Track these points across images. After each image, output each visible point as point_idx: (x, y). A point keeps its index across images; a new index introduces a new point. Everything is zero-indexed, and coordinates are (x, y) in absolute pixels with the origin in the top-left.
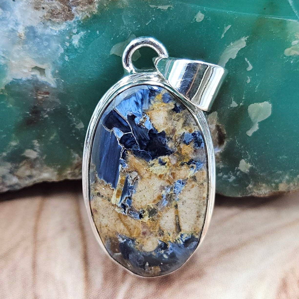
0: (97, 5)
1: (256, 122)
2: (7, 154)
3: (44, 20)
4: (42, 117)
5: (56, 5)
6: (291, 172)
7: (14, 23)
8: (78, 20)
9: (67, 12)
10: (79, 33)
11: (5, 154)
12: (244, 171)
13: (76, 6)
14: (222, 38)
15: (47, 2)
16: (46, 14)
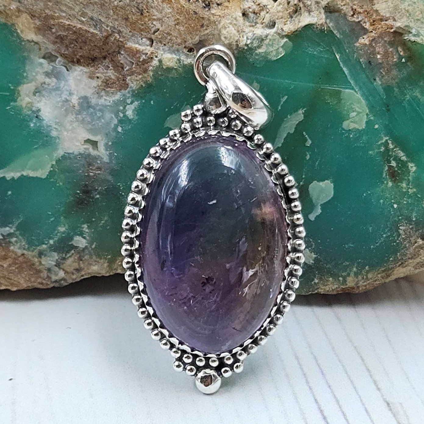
0: (151, 74)
1: (318, 204)
2: (54, 242)
3: (98, 90)
4: (93, 198)
5: (111, 74)
6: (359, 263)
7: (68, 93)
8: (132, 90)
9: (121, 82)
10: (133, 103)
11: (51, 242)
12: (308, 263)
13: (130, 76)
14: (278, 110)
15: (102, 71)
16: (100, 84)
